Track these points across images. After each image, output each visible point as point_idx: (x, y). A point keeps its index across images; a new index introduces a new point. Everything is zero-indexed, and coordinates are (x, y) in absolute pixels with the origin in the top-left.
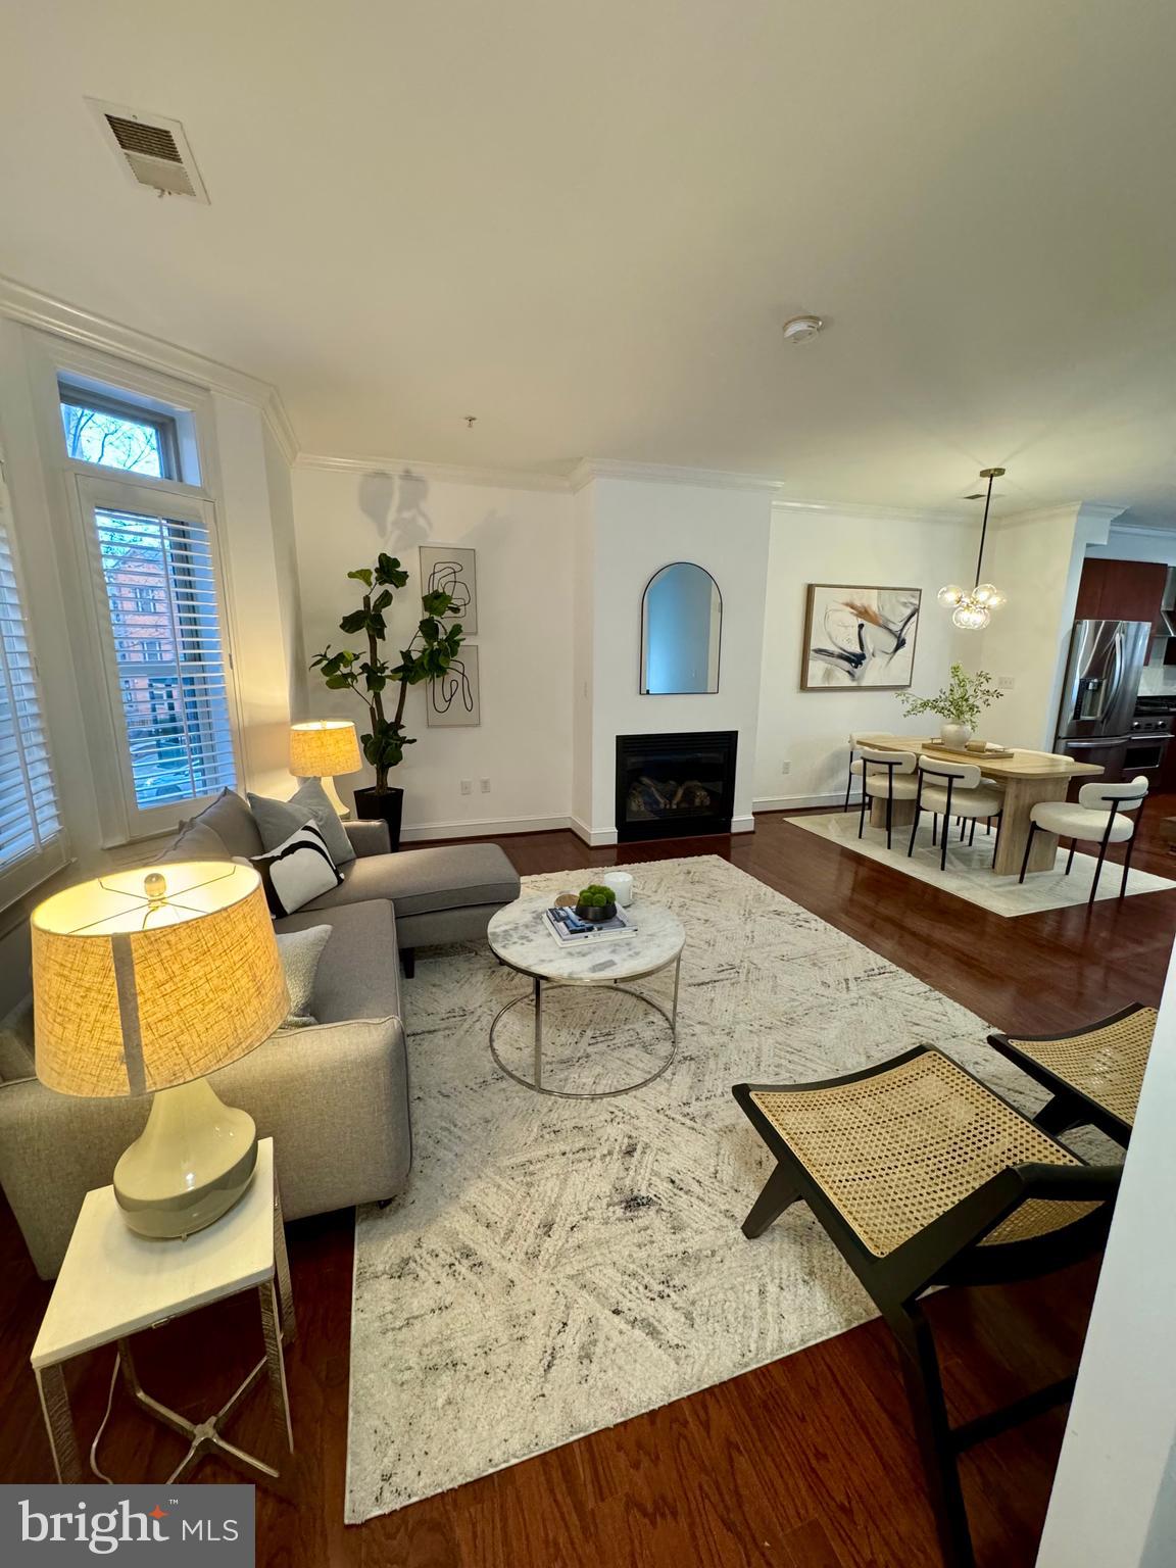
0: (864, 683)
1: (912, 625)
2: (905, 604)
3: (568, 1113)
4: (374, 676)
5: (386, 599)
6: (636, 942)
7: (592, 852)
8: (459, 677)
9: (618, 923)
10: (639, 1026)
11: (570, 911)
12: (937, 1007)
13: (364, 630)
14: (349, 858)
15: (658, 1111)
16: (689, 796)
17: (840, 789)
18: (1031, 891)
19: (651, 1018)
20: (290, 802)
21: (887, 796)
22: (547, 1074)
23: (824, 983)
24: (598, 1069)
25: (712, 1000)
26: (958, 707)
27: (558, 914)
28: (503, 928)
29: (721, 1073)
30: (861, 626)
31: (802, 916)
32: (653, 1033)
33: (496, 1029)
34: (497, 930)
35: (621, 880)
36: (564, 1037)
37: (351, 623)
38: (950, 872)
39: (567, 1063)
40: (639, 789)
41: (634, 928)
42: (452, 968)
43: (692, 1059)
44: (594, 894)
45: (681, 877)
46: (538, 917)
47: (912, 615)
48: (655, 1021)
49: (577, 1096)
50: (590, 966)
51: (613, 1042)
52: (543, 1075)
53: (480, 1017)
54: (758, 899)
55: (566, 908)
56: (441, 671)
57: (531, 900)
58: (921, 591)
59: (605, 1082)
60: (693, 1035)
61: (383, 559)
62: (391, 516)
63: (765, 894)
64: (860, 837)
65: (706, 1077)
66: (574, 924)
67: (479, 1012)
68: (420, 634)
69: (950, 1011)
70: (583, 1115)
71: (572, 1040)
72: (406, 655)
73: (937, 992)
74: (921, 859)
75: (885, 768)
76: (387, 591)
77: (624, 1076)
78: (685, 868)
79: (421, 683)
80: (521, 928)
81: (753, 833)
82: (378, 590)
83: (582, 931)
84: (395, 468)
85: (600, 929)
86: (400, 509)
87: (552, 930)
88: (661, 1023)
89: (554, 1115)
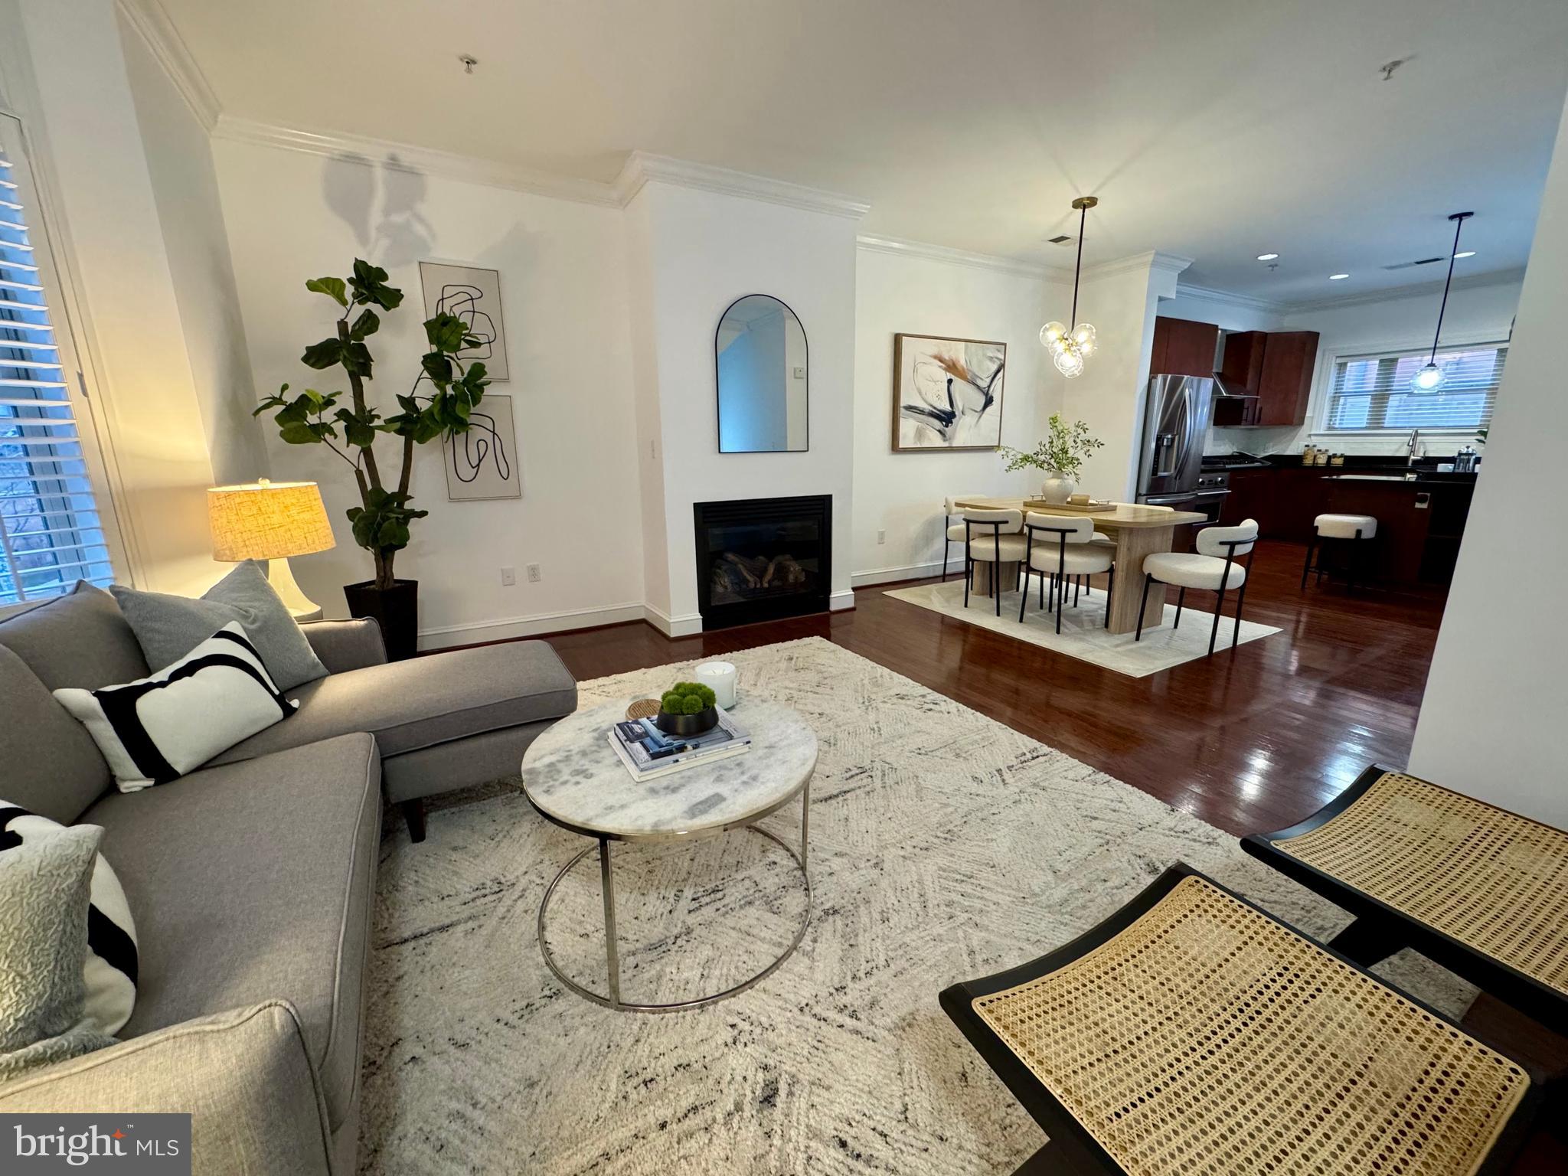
0: (956, 444)
1: (998, 381)
2: (991, 359)
3: (664, 1040)
4: (360, 427)
5: (369, 323)
6: (749, 759)
7: (675, 645)
8: (489, 436)
9: (720, 735)
10: (756, 871)
11: (648, 724)
12: (1111, 794)
13: (340, 364)
14: (313, 675)
15: (801, 1010)
16: (781, 572)
17: (937, 559)
18: (1150, 648)
19: (772, 857)
20: (204, 598)
21: (993, 558)
22: (630, 973)
23: (975, 778)
24: (706, 952)
25: (847, 819)
26: (1059, 460)
27: (631, 730)
28: (547, 760)
29: (879, 929)
30: (950, 381)
31: (929, 698)
32: (776, 880)
33: (550, 906)
34: (538, 765)
35: (719, 672)
36: (654, 904)
37: (319, 356)
38: (1066, 634)
39: (658, 947)
40: (724, 568)
41: (746, 739)
42: (485, 818)
43: (835, 912)
44: (684, 696)
45: (783, 665)
46: (601, 737)
47: (998, 371)
48: (778, 860)
49: (678, 1007)
50: (685, 807)
51: (724, 902)
52: (622, 977)
53: (524, 890)
54: (875, 683)
55: (644, 720)
56: (460, 425)
57: (590, 714)
58: (1005, 345)
59: (717, 973)
60: (831, 874)
61: (360, 266)
62: (376, 218)
63: (881, 676)
64: (966, 606)
65: (860, 938)
66: (656, 742)
67: (523, 881)
68: (426, 374)
69: (1123, 793)
70: (689, 1040)
71: (663, 908)
72: (408, 402)
73: (1102, 774)
74: (1033, 623)
75: (991, 529)
76: (369, 311)
77: (745, 957)
78: (786, 654)
79: (435, 441)
80: (576, 758)
81: (853, 609)
82: (358, 310)
83: (669, 753)
84: (376, 152)
85: (695, 747)
86: (387, 212)
87: (623, 755)
88: (785, 862)
89: (643, 1050)
